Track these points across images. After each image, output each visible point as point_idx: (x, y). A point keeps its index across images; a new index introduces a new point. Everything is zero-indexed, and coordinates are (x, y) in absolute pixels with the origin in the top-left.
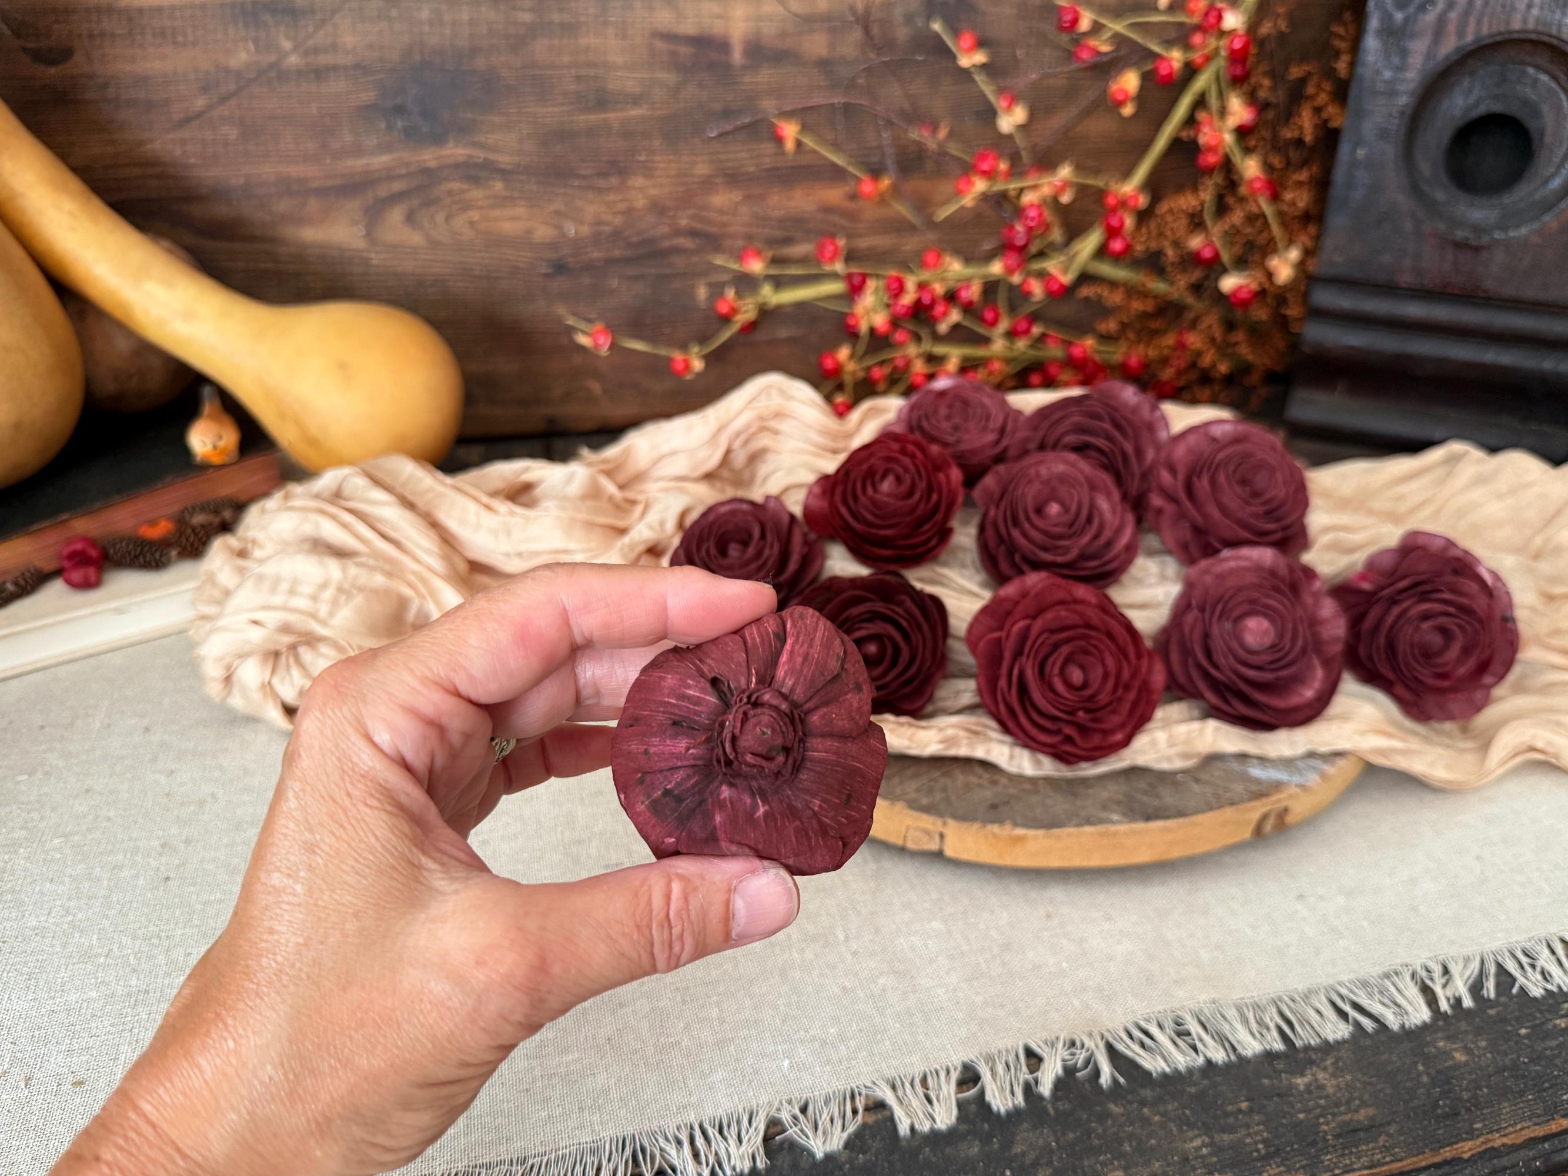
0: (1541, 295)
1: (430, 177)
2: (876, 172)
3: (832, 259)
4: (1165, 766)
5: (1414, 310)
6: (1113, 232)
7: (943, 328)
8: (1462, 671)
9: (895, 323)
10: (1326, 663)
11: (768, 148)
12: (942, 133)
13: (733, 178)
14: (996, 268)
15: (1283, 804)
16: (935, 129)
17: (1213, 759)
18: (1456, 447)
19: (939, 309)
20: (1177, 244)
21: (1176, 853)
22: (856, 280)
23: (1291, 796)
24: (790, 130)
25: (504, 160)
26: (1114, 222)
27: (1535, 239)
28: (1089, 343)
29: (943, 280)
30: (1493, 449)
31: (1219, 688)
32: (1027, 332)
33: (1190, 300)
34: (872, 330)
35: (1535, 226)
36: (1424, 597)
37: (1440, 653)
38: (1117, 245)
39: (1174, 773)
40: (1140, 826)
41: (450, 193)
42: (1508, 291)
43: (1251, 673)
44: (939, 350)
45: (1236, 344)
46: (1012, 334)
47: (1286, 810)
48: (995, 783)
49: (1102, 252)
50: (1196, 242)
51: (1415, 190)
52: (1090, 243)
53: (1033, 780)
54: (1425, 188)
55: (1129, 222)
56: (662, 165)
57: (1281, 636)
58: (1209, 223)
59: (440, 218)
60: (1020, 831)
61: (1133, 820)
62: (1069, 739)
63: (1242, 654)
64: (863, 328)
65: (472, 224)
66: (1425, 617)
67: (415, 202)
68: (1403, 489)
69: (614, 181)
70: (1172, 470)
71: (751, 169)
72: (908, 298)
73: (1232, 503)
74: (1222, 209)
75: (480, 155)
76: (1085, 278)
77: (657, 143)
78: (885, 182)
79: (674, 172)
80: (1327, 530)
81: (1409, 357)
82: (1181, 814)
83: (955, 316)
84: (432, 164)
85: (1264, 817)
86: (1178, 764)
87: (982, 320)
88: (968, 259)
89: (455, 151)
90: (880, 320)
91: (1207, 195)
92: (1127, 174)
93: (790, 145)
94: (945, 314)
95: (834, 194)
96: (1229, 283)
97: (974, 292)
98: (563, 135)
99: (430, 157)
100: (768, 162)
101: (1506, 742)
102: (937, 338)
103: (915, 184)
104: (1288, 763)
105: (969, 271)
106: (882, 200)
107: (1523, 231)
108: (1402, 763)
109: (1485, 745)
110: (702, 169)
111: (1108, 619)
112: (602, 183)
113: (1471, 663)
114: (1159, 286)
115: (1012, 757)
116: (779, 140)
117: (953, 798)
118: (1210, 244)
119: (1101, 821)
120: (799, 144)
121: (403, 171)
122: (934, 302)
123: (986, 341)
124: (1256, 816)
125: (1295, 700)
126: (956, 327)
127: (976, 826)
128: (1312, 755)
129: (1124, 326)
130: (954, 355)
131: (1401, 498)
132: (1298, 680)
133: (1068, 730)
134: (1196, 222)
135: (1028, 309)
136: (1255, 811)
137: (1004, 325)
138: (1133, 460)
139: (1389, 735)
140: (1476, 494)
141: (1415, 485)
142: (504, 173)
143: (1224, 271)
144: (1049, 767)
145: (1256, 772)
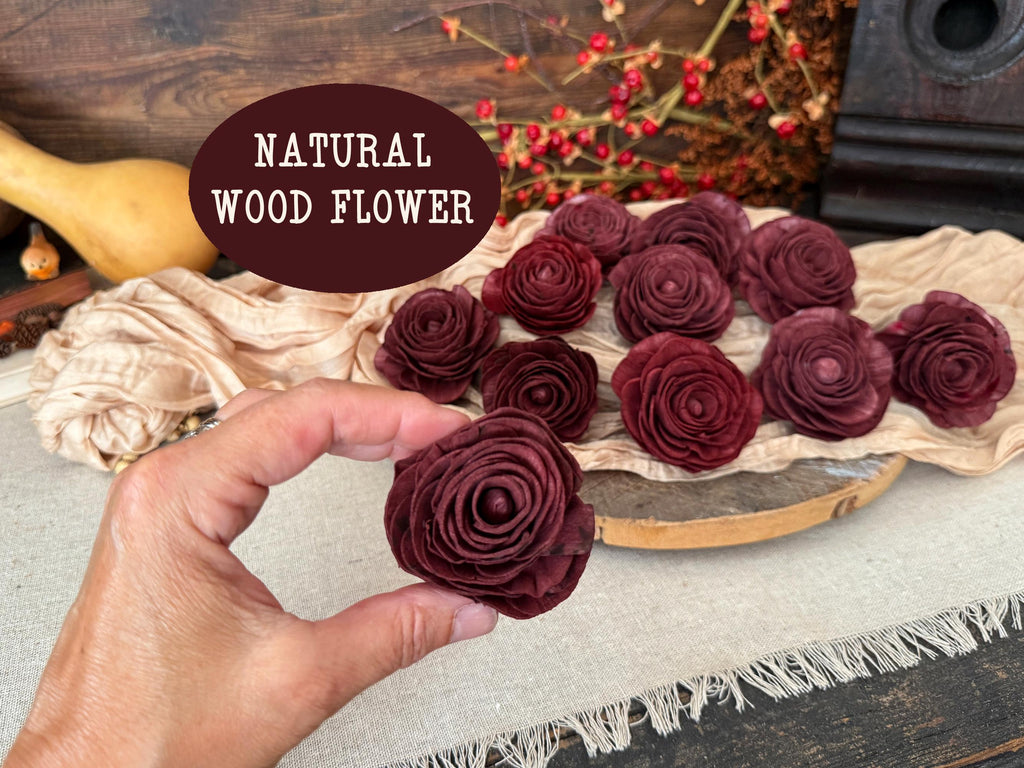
0: (1008, 120)
1: (191, 68)
2: (516, 53)
3: (487, 116)
4: (765, 470)
5: (914, 134)
6: (690, 88)
7: (568, 161)
8: (977, 391)
9: (533, 159)
10: (879, 390)
11: (438, 38)
12: (564, 23)
13: (413, 61)
14: (607, 117)
15: (853, 494)
16: (559, 20)
17: (799, 463)
18: (949, 230)
19: (565, 148)
20: (735, 95)
21: (778, 533)
22: (505, 130)
23: (859, 488)
24: (453, 25)
25: (245, 54)
26: (691, 81)
27: (1001, 80)
28: (676, 166)
29: (567, 127)
30: (976, 231)
31: (800, 411)
32: (629, 161)
33: (746, 134)
34: (517, 164)
35: (1001, 70)
36: (947, 338)
37: (960, 378)
38: (694, 97)
39: (772, 474)
40: (751, 515)
41: (206, 78)
42: (982, 118)
43: (826, 400)
44: (566, 177)
45: (782, 163)
46: (618, 164)
47: (855, 498)
48: (639, 488)
49: (682, 103)
50: (750, 93)
51: (913, 49)
52: (675, 95)
53: (667, 485)
54: (919, 46)
55: (702, 80)
56: (360, 53)
57: (846, 372)
58: (759, 78)
59: (200, 97)
60: (661, 524)
61: (746, 512)
62: (694, 454)
63: (817, 385)
64: (511, 164)
65: (223, 100)
66: (948, 353)
67: (181, 86)
68: (911, 261)
69: (326, 65)
70: (755, 255)
71: (426, 53)
72: (543, 141)
73: (802, 278)
74: (767, 69)
75: (227, 51)
76: (670, 122)
77: (356, 37)
78: (524, 59)
79: (369, 58)
80: (869, 293)
81: (910, 168)
82: (781, 505)
83: (577, 152)
84: (192, 58)
85: (840, 504)
86: (774, 468)
87: (597, 155)
88: (585, 112)
89: (209, 49)
90: (523, 157)
91: (757, 60)
92: (698, 48)
93: (453, 35)
94: (570, 151)
95: (486, 70)
96: (776, 121)
97: (590, 135)
98: (288, 34)
99: (190, 53)
100: (437, 48)
101: (1007, 441)
102: (564, 169)
103: (544, 60)
104: (854, 463)
105: (587, 120)
106: (522, 73)
107: (992, 74)
108: (935, 459)
109: (994, 444)
110: (390, 55)
111: (719, 364)
112: (316, 67)
113: (984, 385)
114: (722, 125)
115: (650, 469)
116: (446, 32)
117: (609, 501)
118: (760, 94)
119: (722, 514)
120: (460, 34)
121: (172, 64)
122: (561, 143)
123: (600, 169)
124: (834, 503)
125: (858, 418)
126: (578, 160)
127: (628, 521)
128: (870, 456)
129: (699, 155)
130: (577, 180)
131: (910, 268)
132: (859, 403)
133: (694, 448)
134: (749, 79)
135: (630, 145)
136: (834, 499)
137: (612, 157)
138: (726, 248)
139: (926, 439)
140: (965, 263)
141: (919, 258)
142: (245, 63)
143: (772, 113)
144: (678, 475)
145: (832, 471)
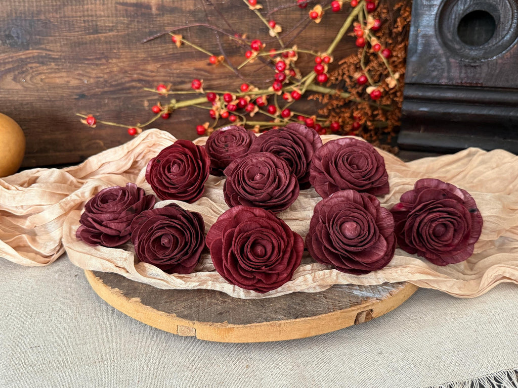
0: (506, 85)
1: (23, 62)
2: (216, 54)
3: (198, 88)
4: (312, 291)
5: (450, 95)
6: (319, 73)
7: (252, 114)
8: (456, 241)
9: (229, 113)
11: (171, 46)
12: (244, 37)
13: (156, 59)
14: (271, 89)
15: (370, 308)
16: (241, 36)
17: (335, 286)
18: (473, 149)
19: (249, 107)
20: (351, 77)
21: (313, 334)
22: (211, 96)
23: (373, 304)
24: (178, 38)
25: (55, 55)
26: (319, 68)
27: (500, 61)
28: (314, 117)
29: (250, 95)
30: (488, 151)
32: (288, 115)
33: (358, 100)
34: (220, 116)
35: (500, 55)
37: (443, 235)
38: (322, 78)
39: (315, 294)
40: (293, 320)
41: (31, 68)
42: (491, 84)
44: (250, 123)
45: (377, 115)
46: (282, 116)
47: (372, 310)
48: (225, 302)
49: (316, 82)
50: (357, 75)
51: (445, 44)
52: (312, 76)
53: (244, 301)
54: (450, 43)
55: (326, 68)
56: (123, 54)
57: (362, 229)
58: (363, 67)
59: (28, 78)
60: (230, 326)
61: (289, 318)
62: (259, 281)
63: (344, 240)
64: (217, 115)
65: (42, 80)
67: (16, 73)
69: (104, 61)
71: (164, 54)
72: (234, 103)
74: (367, 62)
75: (44, 53)
76: (308, 92)
77: (121, 45)
78: (220, 58)
79: (129, 56)
81: (449, 114)
82: (314, 314)
83: (256, 109)
84: (23, 57)
85: (359, 315)
87: (269, 111)
88: (260, 89)
89: (33, 52)
90: (223, 112)
91: (361, 57)
93: (178, 44)
94: (253, 109)
95: (202, 64)
96: (369, 90)
97: (263, 100)
98: (79, 44)
99: (22, 54)
100: (171, 51)
101: (490, 274)
102: (249, 118)
103: (235, 59)
104: (373, 288)
105: (261, 91)
106: (220, 65)
107: (495, 58)
108: (436, 287)
109: (480, 276)
110: (142, 55)
112: (98, 62)
114: (346, 95)
115: (234, 290)
116: (174, 42)
117: (201, 310)
118: (363, 75)
119: (273, 319)
120: (183, 44)
121: (10, 60)
122: (246, 104)
123: (273, 120)
124: (355, 313)
125: (375, 258)
126: (257, 113)
127: (210, 323)
128: (386, 284)
129: (330, 111)
130: (257, 125)
132: (375, 248)
133: (258, 277)
134: (358, 68)
135: (288, 105)
136: (354, 312)
137: (278, 113)
139: (430, 274)
140: (481, 168)
141: (454, 166)
142: (54, 60)
143: (370, 85)
144: (253, 294)
145: (356, 293)
